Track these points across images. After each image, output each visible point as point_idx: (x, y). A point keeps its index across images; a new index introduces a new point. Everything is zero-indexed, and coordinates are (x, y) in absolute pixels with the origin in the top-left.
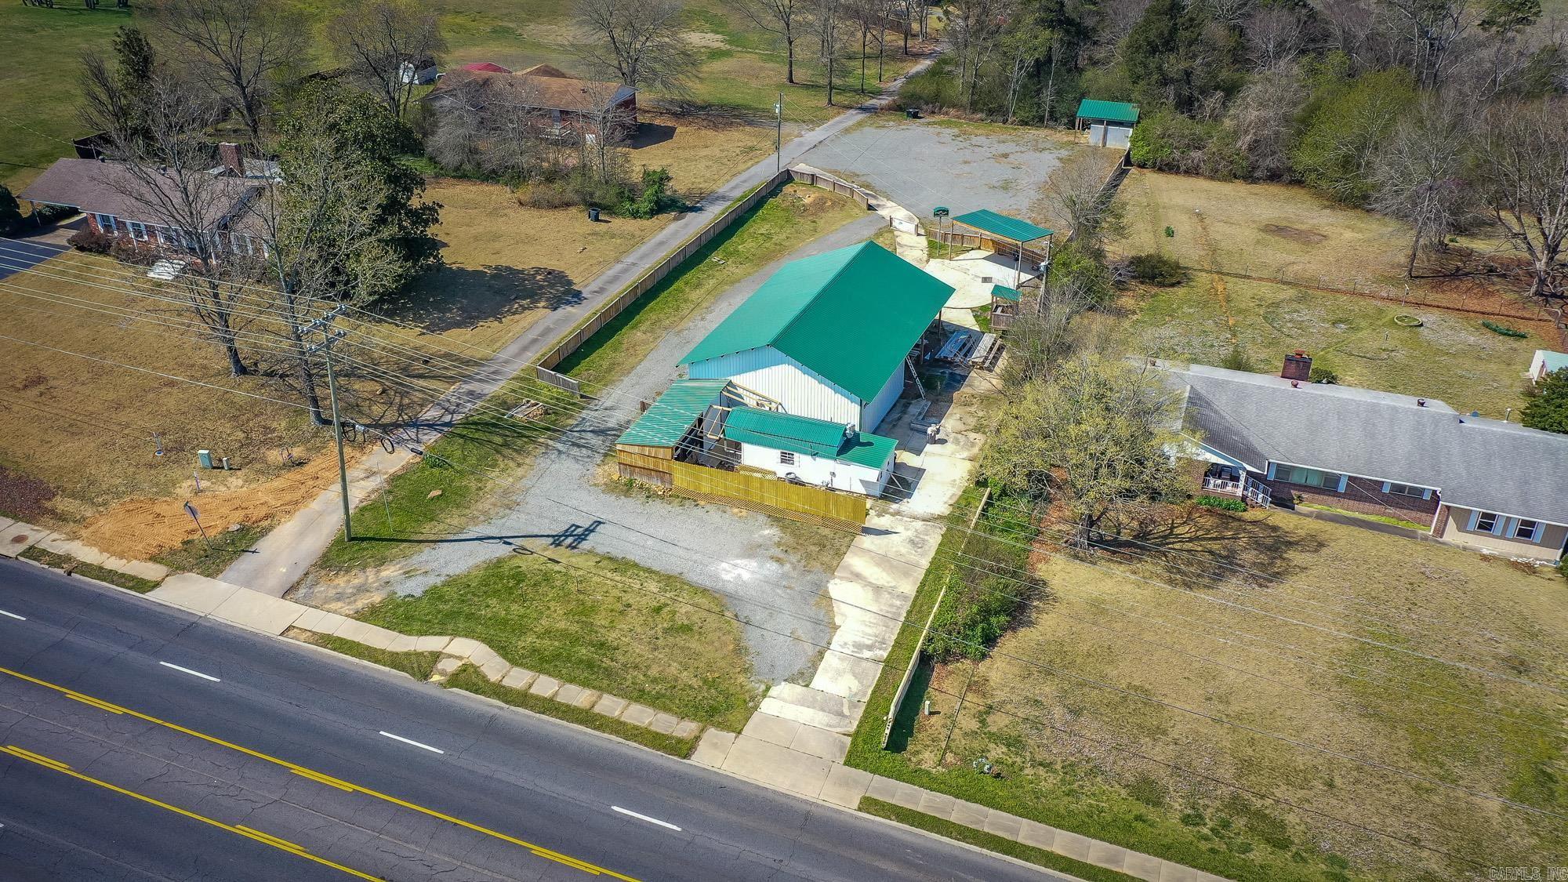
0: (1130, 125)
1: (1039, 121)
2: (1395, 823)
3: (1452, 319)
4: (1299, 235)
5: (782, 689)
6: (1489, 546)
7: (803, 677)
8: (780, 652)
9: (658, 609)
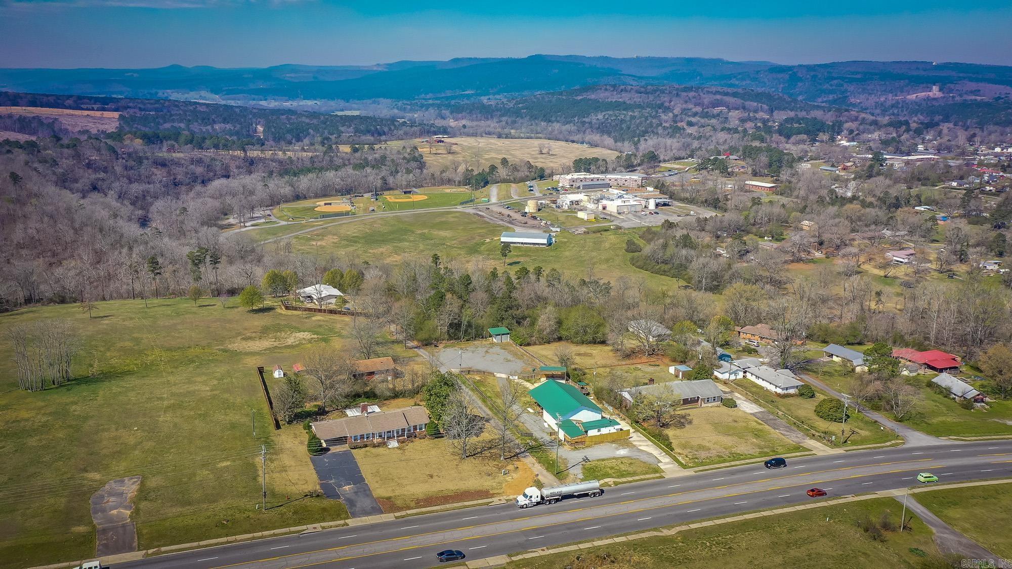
1: (473, 338)
3: (644, 366)
4: (585, 355)
5: (659, 464)
6: (710, 405)
7: (660, 461)
8: (650, 460)
9: (622, 463)
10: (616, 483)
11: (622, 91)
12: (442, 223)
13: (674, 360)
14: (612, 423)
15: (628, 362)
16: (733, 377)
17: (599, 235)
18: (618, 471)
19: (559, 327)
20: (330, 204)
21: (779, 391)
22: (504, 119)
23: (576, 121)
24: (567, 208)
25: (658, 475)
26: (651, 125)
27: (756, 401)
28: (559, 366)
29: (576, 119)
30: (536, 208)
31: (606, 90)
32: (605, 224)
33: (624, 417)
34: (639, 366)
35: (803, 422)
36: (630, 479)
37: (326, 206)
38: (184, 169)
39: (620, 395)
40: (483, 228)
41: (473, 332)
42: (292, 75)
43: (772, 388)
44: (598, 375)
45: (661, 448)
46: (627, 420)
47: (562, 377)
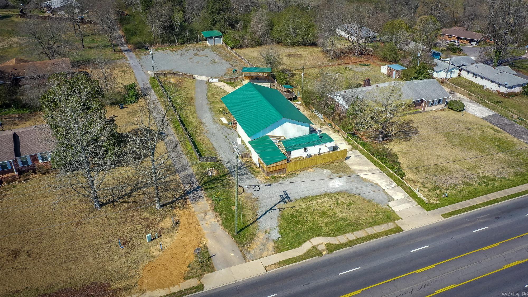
0: (221, 37)
1: (187, 42)
3: (353, 65)
4: (295, 56)
5: (391, 204)
6: (435, 109)
7: (390, 199)
8: (377, 196)
9: (337, 203)
10: (330, 248)
13: (384, 60)
14: (324, 139)
15: (338, 62)
16: (449, 76)
18: (334, 220)
19: (271, 29)
21: (503, 89)
25: (391, 225)
27: (482, 102)
28: (265, 67)
33: (337, 128)
34: (349, 66)
36: (351, 236)
39: (332, 99)
41: (186, 34)
43: (494, 87)
44: (307, 76)
46: (341, 132)
47: (265, 79)
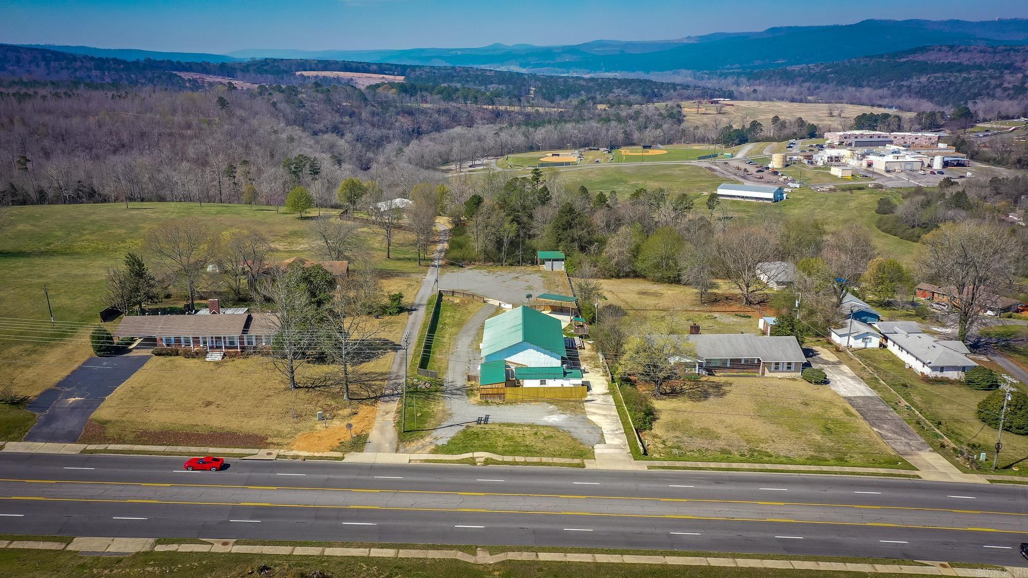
0: (563, 260)
1: (518, 263)
2: (796, 447)
3: (725, 315)
4: (652, 294)
5: (596, 446)
6: (779, 375)
7: (601, 442)
8: (588, 437)
9: (535, 434)
10: (489, 462)
11: (960, 51)
12: (664, 175)
15: (706, 308)
16: (859, 344)
17: (848, 193)
18: (516, 444)
19: (635, 256)
20: (558, 155)
21: (927, 371)
22: (807, 85)
23: (892, 85)
24: (821, 164)
25: (577, 461)
26: (987, 87)
27: (870, 381)
29: (892, 83)
30: (781, 163)
31: (940, 50)
32: (863, 183)
34: (717, 315)
35: (940, 423)
36: (522, 459)
37: (554, 157)
38: (428, 118)
40: (708, 181)
41: (519, 253)
42: (600, 49)
43: (918, 367)
45: (625, 422)
46: (610, 375)
